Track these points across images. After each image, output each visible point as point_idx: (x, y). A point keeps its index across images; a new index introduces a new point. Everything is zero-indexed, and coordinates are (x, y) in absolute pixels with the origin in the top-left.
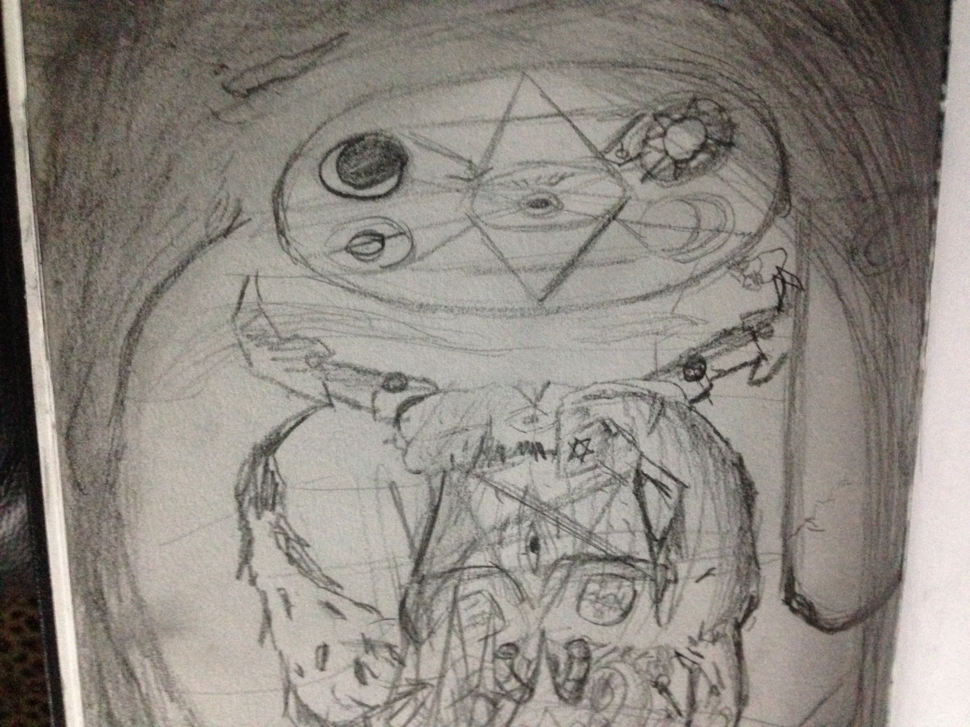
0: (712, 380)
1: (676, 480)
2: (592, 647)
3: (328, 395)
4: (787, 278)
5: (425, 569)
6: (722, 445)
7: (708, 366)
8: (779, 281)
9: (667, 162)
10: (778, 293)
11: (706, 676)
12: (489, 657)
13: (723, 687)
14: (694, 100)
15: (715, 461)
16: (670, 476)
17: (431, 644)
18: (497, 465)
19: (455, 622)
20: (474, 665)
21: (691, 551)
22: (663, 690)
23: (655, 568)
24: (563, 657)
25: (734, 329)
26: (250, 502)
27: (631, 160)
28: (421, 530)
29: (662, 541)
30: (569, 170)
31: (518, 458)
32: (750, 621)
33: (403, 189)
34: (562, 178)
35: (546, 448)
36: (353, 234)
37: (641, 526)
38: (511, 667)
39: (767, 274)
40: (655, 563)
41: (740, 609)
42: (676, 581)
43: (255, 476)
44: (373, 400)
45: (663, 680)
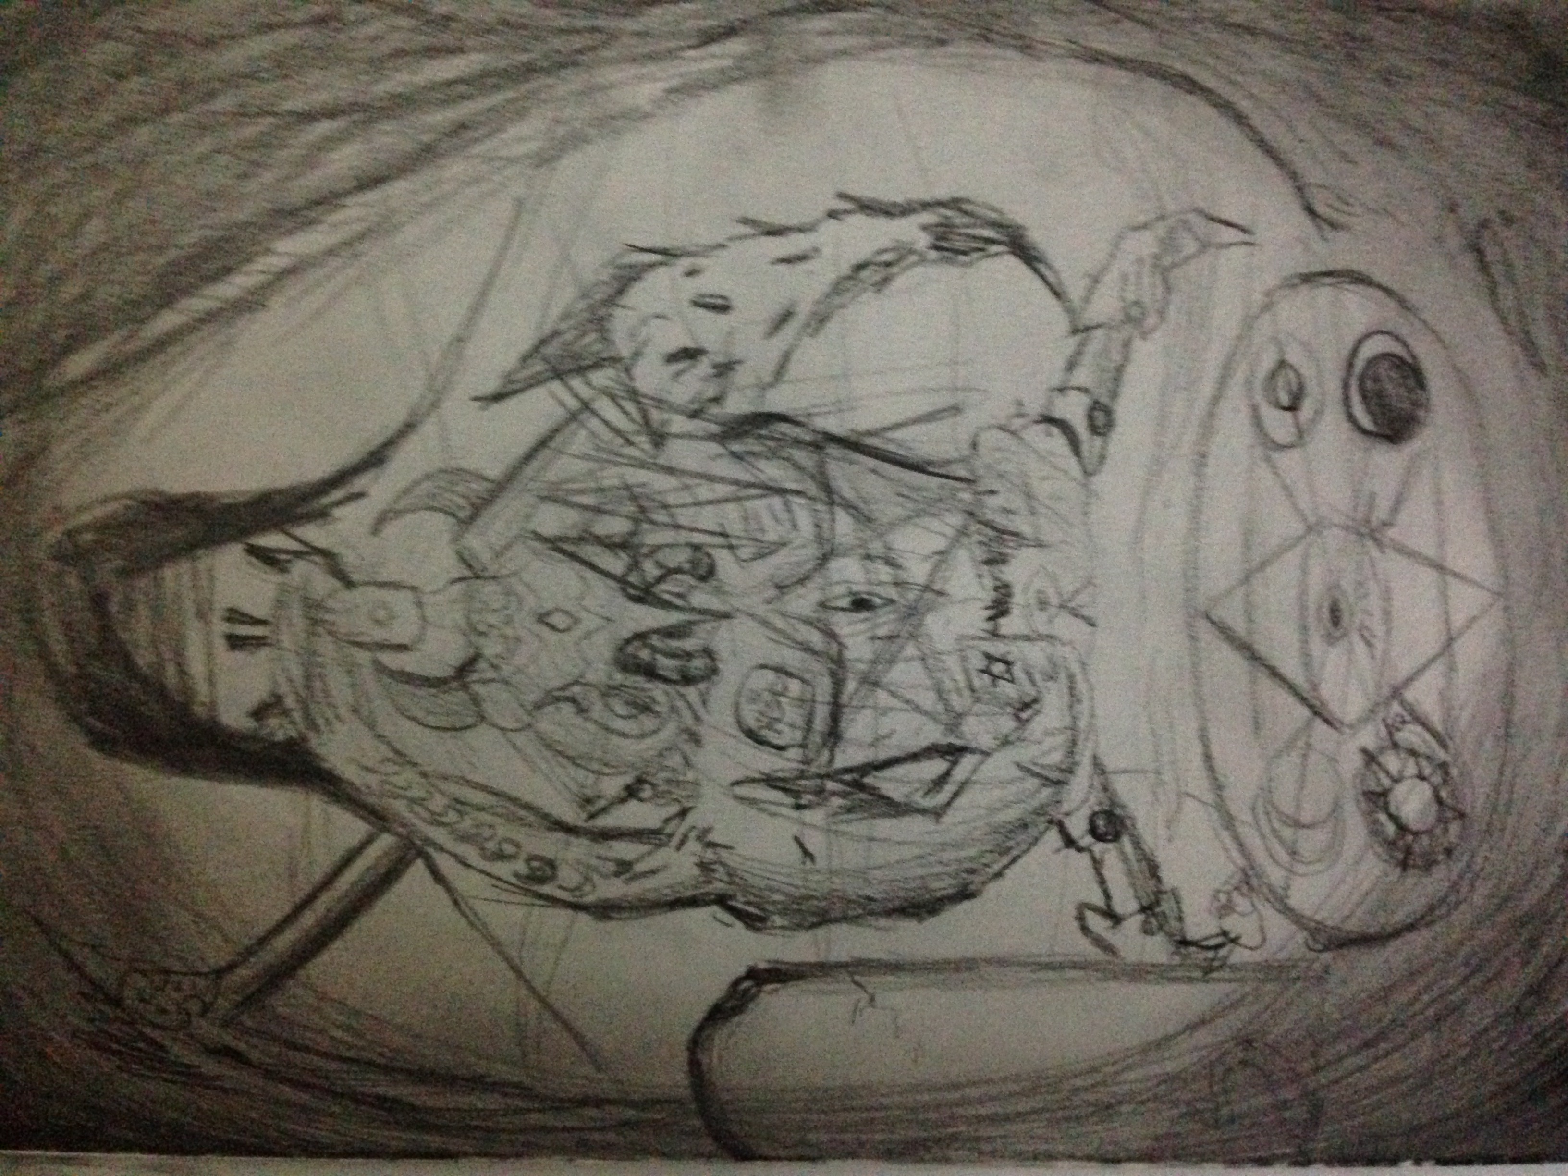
0: (1091, 851)
1: (949, 804)
2: (702, 686)
3: (1087, 329)
4: (1223, 952)
5: (833, 450)
6: (996, 867)
7: (1110, 846)
8: (1219, 940)
9: (1386, 782)
10: (1206, 939)
11: (649, 853)
12: (697, 538)
13: (628, 881)
14: (1462, 815)
15: (972, 859)
16: (956, 795)
17: (720, 456)
18: (980, 553)
19: (753, 491)
20: (684, 517)
21: (843, 827)
22: (631, 792)
23: (820, 776)
24: (689, 644)
25: (1159, 880)
26: (947, 217)
27: (1391, 734)
28: (892, 448)
29: (859, 786)
30: (1378, 653)
31: (989, 583)
32: (727, 917)
33: (1357, 437)
34: (1369, 644)
35: (1002, 621)
36: (1302, 371)
37: (883, 754)
38: (678, 570)
39: (1232, 924)
40: (828, 776)
41: (749, 903)
42: (799, 807)
43: (982, 226)
44: (1079, 389)
45: (647, 792)
